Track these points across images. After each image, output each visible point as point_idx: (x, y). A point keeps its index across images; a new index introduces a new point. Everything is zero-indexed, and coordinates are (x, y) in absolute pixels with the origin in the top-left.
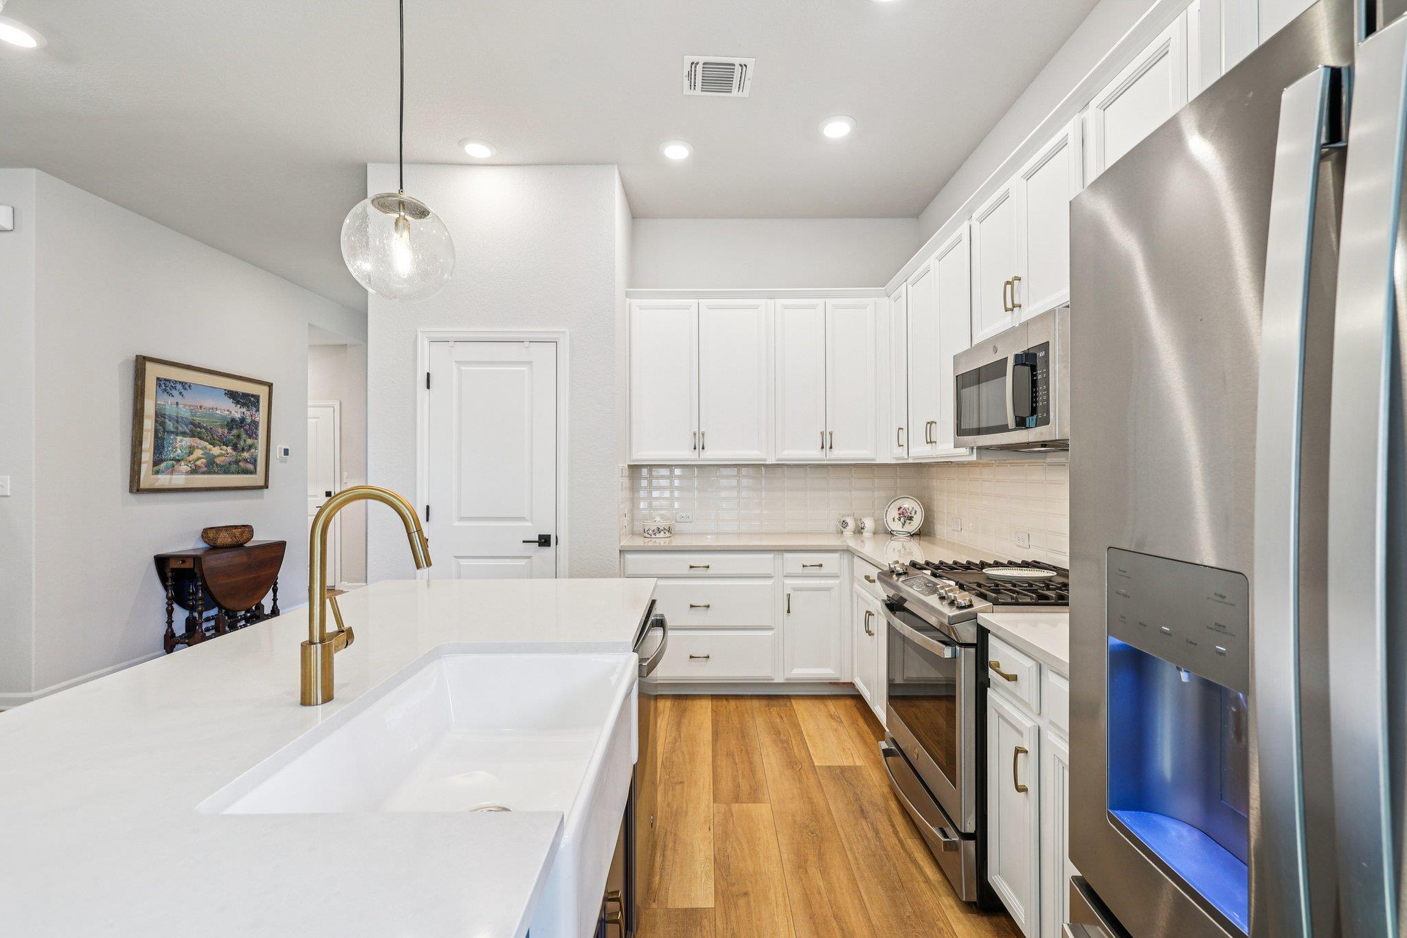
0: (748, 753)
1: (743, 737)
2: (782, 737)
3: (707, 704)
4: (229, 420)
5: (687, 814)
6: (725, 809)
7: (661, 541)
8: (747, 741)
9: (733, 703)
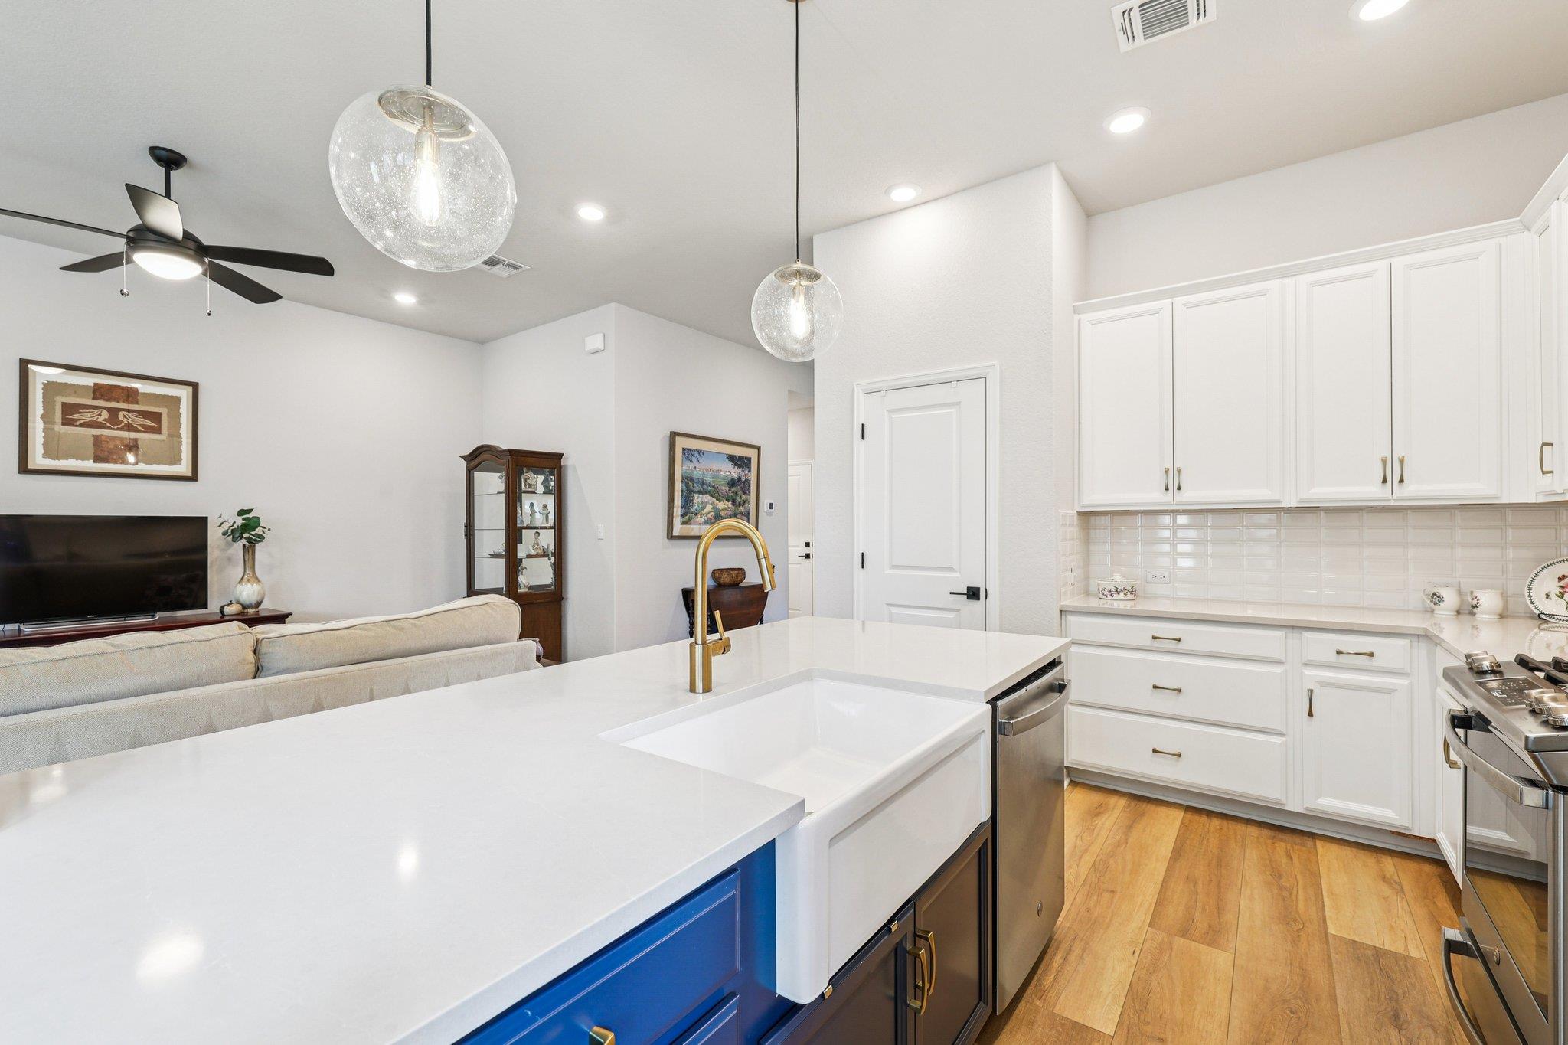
0: (1219, 886)
1: (1219, 865)
2: (1283, 882)
3: (1178, 815)
4: (730, 480)
5: (1108, 927)
6: (1163, 939)
7: (1120, 603)
8: (1223, 872)
9: (1216, 822)
